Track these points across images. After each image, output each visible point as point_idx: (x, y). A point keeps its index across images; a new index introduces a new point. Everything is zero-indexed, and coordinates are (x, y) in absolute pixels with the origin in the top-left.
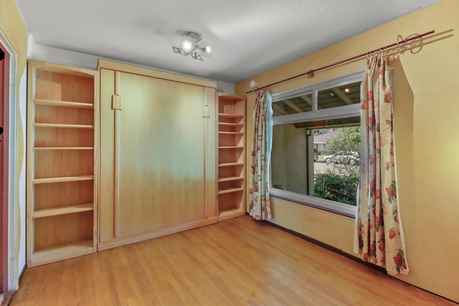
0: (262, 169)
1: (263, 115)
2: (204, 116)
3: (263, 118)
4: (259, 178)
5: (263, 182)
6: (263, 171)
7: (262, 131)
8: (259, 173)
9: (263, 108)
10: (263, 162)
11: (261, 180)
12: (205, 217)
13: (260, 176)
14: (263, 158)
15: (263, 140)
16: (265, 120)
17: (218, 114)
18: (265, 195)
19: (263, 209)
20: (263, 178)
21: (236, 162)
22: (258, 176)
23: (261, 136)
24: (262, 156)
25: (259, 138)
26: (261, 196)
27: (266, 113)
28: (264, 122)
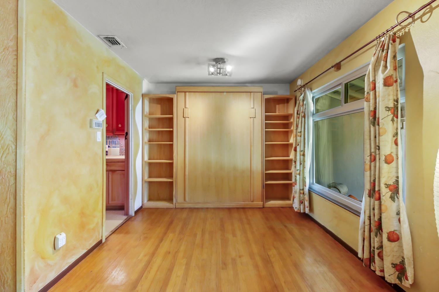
0: (301, 164)
1: (303, 112)
2: (250, 117)
3: (303, 115)
4: (298, 172)
5: (301, 176)
6: (301, 165)
7: (301, 127)
8: (298, 167)
9: (303, 105)
10: (302, 157)
11: (299, 174)
12: (251, 201)
13: (299, 171)
14: (302, 153)
15: (302, 136)
16: (304, 117)
17: (264, 114)
18: (303, 189)
19: (301, 202)
20: (301, 172)
21: (288, 156)
22: (297, 170)
23: (301, 132)
24: (301, 151)
25: (299, 134)
26: (300, 190)
27: (305, 110)
28: (303, 119)
